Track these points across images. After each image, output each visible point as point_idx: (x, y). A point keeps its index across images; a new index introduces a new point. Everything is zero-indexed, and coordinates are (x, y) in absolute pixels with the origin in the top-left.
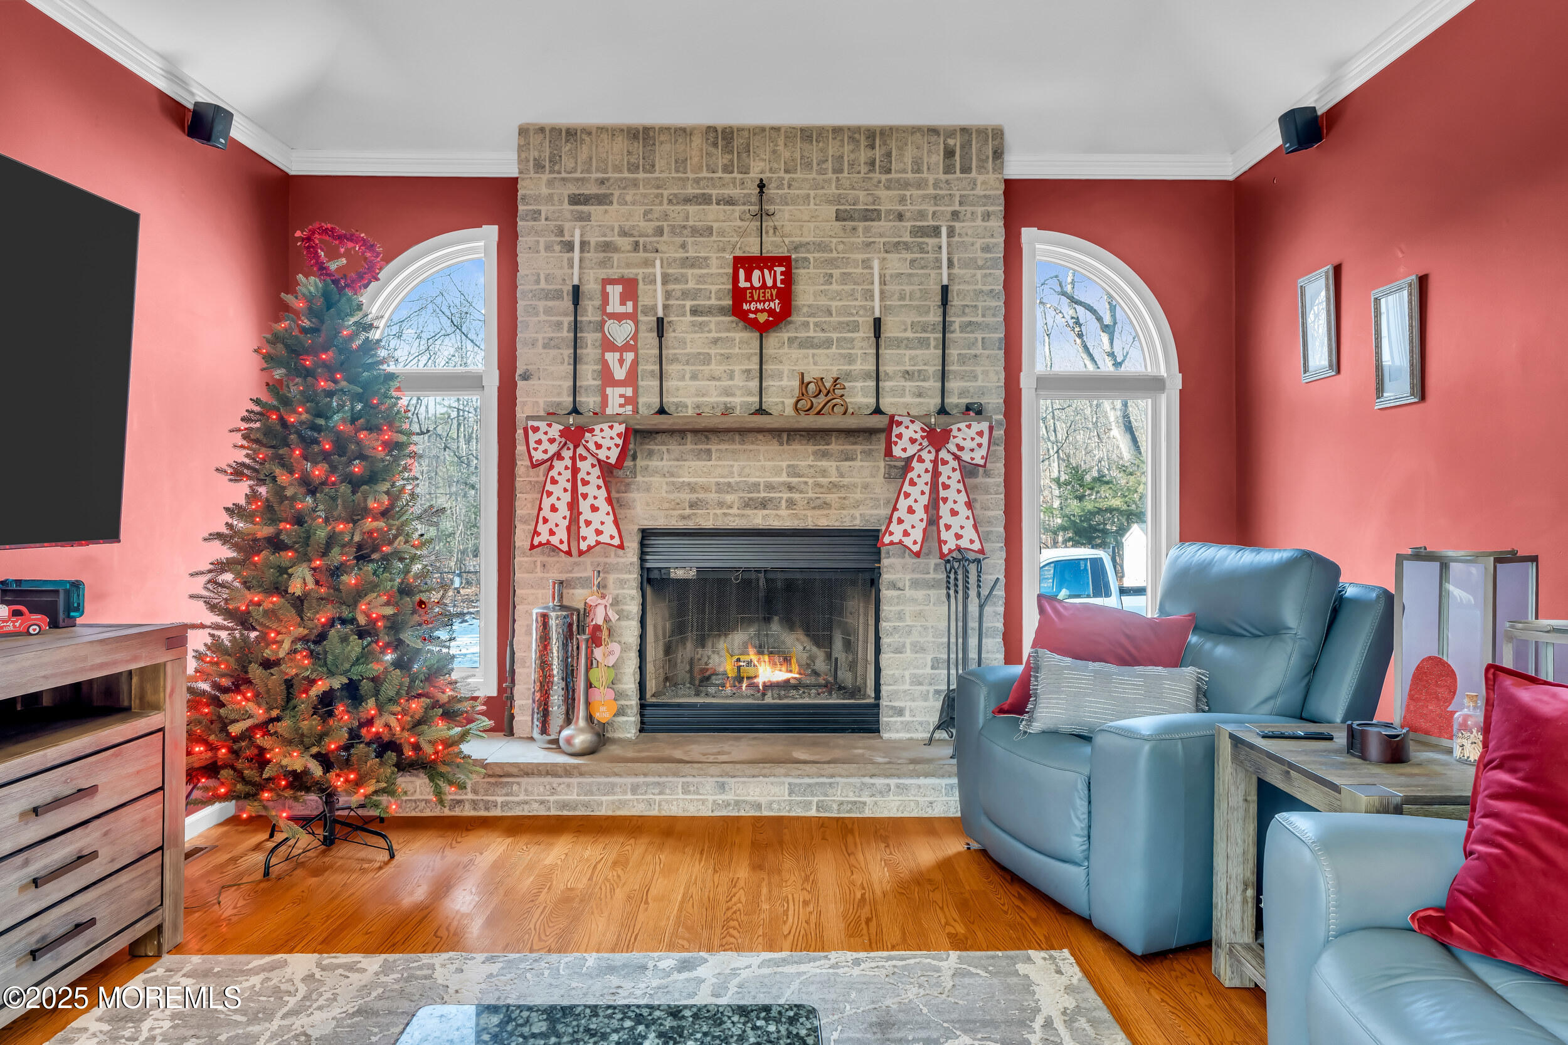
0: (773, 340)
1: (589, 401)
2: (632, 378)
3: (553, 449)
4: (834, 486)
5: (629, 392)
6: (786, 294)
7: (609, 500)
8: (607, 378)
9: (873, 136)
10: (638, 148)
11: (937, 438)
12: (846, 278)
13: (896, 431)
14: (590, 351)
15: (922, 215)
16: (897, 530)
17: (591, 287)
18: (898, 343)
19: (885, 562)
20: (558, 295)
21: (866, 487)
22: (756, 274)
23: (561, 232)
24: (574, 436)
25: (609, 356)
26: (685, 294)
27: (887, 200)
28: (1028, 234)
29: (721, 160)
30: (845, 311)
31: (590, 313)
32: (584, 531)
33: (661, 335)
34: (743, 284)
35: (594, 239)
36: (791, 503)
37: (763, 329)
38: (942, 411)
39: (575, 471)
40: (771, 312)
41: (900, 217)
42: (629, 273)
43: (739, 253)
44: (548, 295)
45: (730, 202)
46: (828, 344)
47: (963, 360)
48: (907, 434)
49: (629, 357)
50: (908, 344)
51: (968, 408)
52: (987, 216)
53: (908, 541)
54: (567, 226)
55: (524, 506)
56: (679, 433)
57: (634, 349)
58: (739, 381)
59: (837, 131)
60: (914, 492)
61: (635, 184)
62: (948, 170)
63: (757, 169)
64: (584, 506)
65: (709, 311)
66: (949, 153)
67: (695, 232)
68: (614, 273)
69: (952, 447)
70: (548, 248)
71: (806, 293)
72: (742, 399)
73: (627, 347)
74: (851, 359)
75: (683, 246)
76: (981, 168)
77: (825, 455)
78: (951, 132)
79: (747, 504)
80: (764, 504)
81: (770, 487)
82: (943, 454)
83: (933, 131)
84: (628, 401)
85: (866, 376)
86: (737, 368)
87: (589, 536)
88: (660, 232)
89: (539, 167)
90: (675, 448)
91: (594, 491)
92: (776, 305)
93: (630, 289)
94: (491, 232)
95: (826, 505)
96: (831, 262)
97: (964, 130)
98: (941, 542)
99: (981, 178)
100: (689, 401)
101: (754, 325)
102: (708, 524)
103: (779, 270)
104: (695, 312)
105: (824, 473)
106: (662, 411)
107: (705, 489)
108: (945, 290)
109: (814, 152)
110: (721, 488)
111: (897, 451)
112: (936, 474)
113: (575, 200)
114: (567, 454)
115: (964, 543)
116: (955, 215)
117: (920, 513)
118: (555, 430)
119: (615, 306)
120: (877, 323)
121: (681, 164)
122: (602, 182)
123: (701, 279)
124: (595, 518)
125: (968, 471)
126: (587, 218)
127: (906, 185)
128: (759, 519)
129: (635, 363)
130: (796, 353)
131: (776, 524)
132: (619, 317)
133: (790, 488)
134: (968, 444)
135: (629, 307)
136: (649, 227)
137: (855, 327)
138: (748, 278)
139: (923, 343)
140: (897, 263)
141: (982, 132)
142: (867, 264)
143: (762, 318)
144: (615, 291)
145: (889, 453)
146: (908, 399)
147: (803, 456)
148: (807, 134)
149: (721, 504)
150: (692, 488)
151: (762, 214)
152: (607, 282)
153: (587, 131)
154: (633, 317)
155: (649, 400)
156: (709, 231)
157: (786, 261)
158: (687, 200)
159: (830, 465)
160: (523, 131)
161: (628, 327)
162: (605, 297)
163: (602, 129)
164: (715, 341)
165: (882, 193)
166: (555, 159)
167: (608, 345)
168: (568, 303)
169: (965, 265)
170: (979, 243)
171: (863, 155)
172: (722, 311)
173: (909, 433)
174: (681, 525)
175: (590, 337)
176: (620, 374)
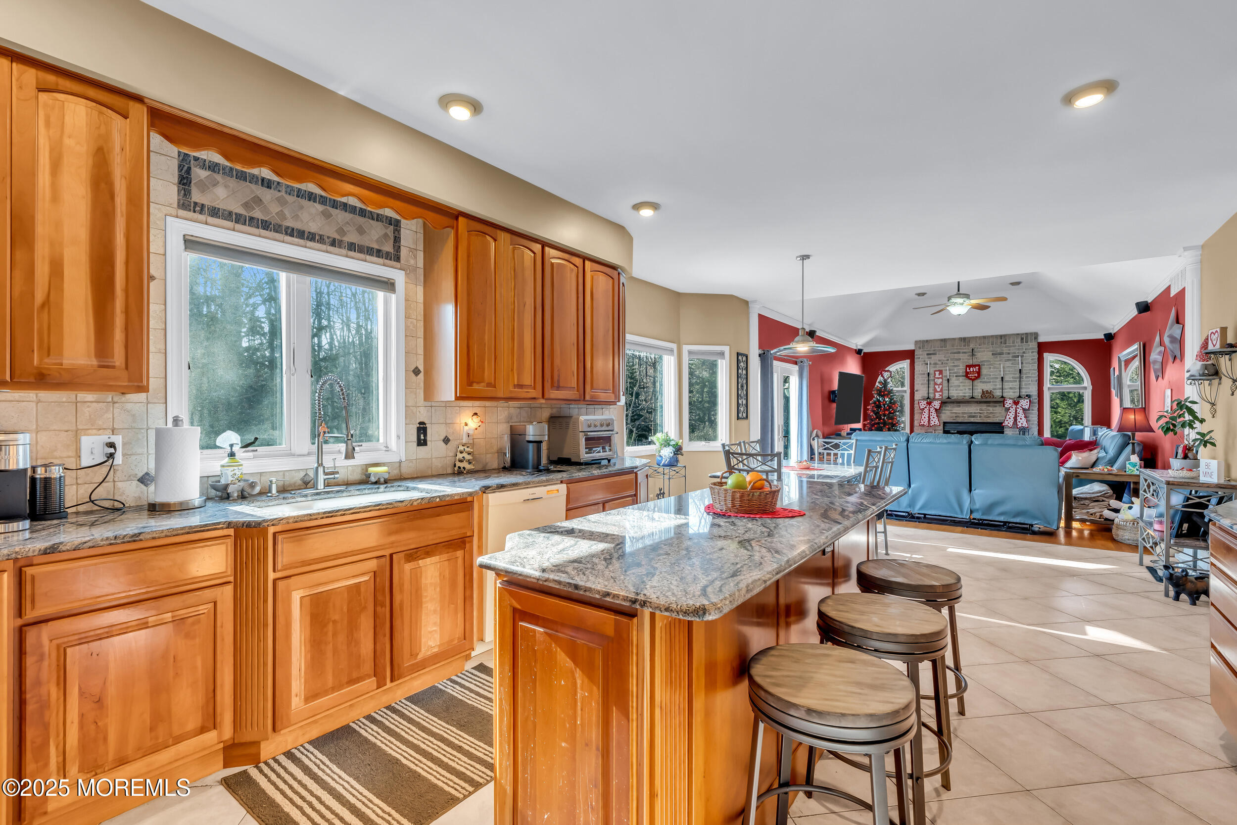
0: (976, 382)
1: (931, 396)
2: (941, 391)
3: (925, 406)
4: (991, 413)
5: (941, 394)
6: (979, 373)
7: (937, 416)
8: (935, 391)
9: (1001, 336)
10: (943, 343)
11: (1016, 403)
12: (994, 368)
13: (1005, 402)
14: (932, 385)
15: (1015, 353)
16: (1006, 423)
17: (932, 372)
18: (1008, 381)
19: (1005, 429)
20: (924, 374)
21: (1000, 413)
22: (971, 369)
23: (925, 361)
24: (929, 404)
25: (936, 386)
26: (954, 373)
27: (1005, 350)
28: (1045, 354)
29: (963, 344)
30: (993, 375)
31: (932, 377)
32: (931, 422)
33: (948, 382)
34: (968, 371)
35: (932, 362)
36: (980, 417)
37: (973, 380)
38: (1020, 397)
39: (929, 410)
40: (975, 376)
41: (1009, 354)
42: (940, 369)
43: (967, 364)
44: (922, 374)
45: (965, 353)
46: (990, 382)
47: (1026, 385)
48: (1008, 402)
49: (941, 386)
50: (1011, 382)
51: (1027, 396)
52: (1032, 352)
53: (1009, 425)
54: (926, 360)
55: (916, 417)
56: (953, 402)
57: (942, 385)
58: (967, 390)
59: (992, 336)
60: (1011, 414)
61: (942, 350)
62: (1022, 342)
63: (972, 346)
64: (931, 417)
65: (960, 376)
66: (1022, 339)
67: (957, 360)
68: (937, 369)
69: (1020, 405)
70: (922, 364)
71: (984, 371)
72: (968, 394)
73: (940, 384)
74: (996, 385)
75: (954, 363)
76: (1031, 342)
77: (989, 406)
78: (1023, 334)
79: (970, 417)
80: (974, 417)
81: (975, 413)
82: (1018, 406)
83: (1018, 334)
84: (940, 395)
85: (1000, 389)
86: (967, 388)
87: (932, 423)
88: (948, 360)
89: (920, 348)
90: (952, 405)
91: (934, 414)
92: (976, 375)
93: (941, 372)
94: (908, 361)
95: (989, 417)
96: (991, 364)
97: (1026, 334)
98: (1017, 425)
99: (1031, 344)
100: (955, 395)
101: (971, 379)
102: (960, 421)
103: (977, 367)
104: (956, 376)
105: (989, 410)
106: (949, 398)
107: (959, 413)
108: (1020, 370)
109: (986, 341)
110: (963, 413)
111: (1006, 406)
112: (1016, 411)
113: (928, 354)
114: (928, 407)
115: (1023, 425)
116: (1024, 352)
117: (1012, 419)
118: (925, 402)
119: (937, 376)
120: (1002, 378)
121: (953, 346)
122: (934, 350)
123: (958, 369)
124: (934, 420)
125: (1024, 410)
126: (930, 358)
127: (1010, 347)
128: (972, 420)
129: (942, 387)
130: (981, 384)
131: (977, 421)
132: (938, 378)
133: (980, 413)
134: (1024, 404)
135: (941, 376)
136: (945, 359)
137: (997, 378)
138: (969, 369)
139: (1016, 381)
140: (1008, 364)
141: (1031, 334)
142: (1000, 364)
143: (973, 378)
144: (937, 373)
145: (1004, 406)
146: (1011, 394)
147: (984, 407)
148: (984, 337)
149: (963, 417)
150: (956, 413)
151: (973, 355)
152: (935, 371)
153: (931, 340)
154: (942, 378)
155: (945, 395)
156: (960, 359)
157: (979, 365)
158: (955, 353)
159: (991, 409)
160: (916, 342)
161: (940, 380)
162: (935, 374)
163: (934, 340)
164: (961, 382)
165: (1004, 349)
166: (923, 346)
167: (936, 384)
168: (927, 376)
169: (1026, 363)
170: (1031, 358)
171: (999, 341)
172: (963, 376)
173: (1009, 403)
174: (954, 421)
175: (932, 383)
176: (938, 390)
